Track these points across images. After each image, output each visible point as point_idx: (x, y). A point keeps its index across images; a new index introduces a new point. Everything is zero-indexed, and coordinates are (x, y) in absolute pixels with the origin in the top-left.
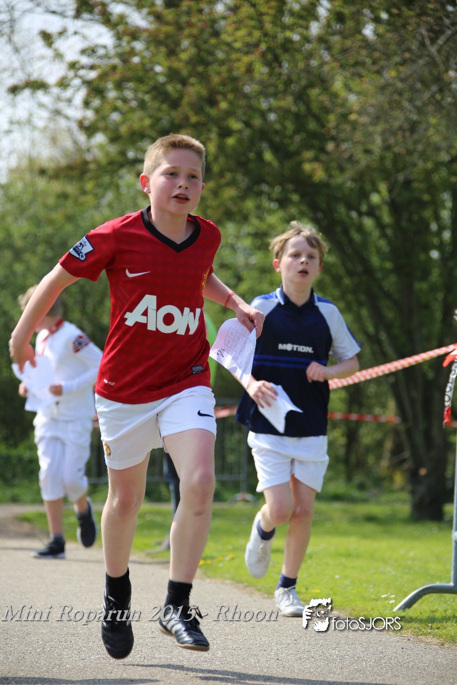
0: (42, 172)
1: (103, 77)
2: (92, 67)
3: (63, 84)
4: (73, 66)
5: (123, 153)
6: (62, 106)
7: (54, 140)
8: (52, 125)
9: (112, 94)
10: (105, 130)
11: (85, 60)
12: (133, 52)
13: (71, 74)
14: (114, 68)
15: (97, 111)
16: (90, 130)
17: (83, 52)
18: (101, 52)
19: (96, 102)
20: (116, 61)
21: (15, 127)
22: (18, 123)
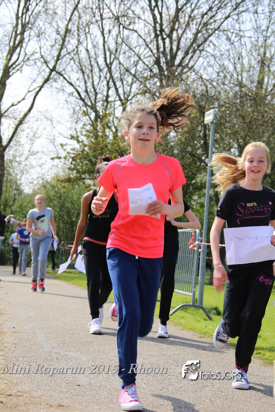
0: (59, 180)
1: (77, 156)
2: (74, 154)
3: (65, 158)
4: (68, 153)
5: (80, 176)
7: (63, 170)
8: (63, 167)
9: (78, 161)
10: (76, 170)
11: (71, 152)
12: (84, 150)
13: (68, 155)
14: (79, 154)
15: (74, 165)
16: (72, 170)
17: (71, 149)
18: (76, 150)
19: (74, 162)
20: (81, 153)
21: (53, 167)
22: (54, 166)
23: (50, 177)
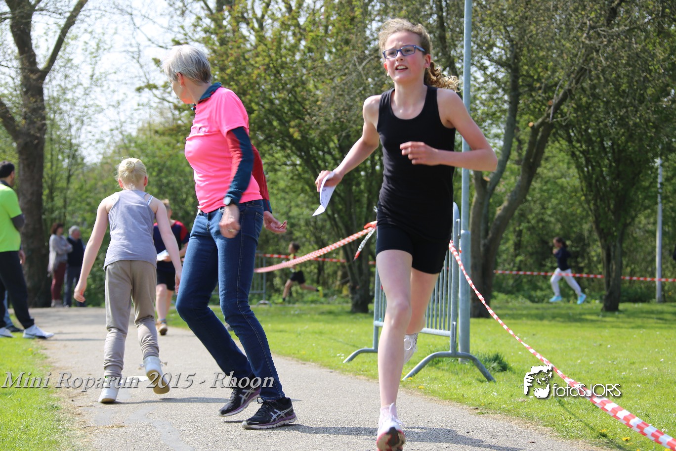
0: (156, 132)
3: (166, 86)
6: (166, 95)
7: (162, 113)
8: (160, 106)
16: (180, 109)
21: (141, 107)
22: (143, 105)
23: (135, 126)
